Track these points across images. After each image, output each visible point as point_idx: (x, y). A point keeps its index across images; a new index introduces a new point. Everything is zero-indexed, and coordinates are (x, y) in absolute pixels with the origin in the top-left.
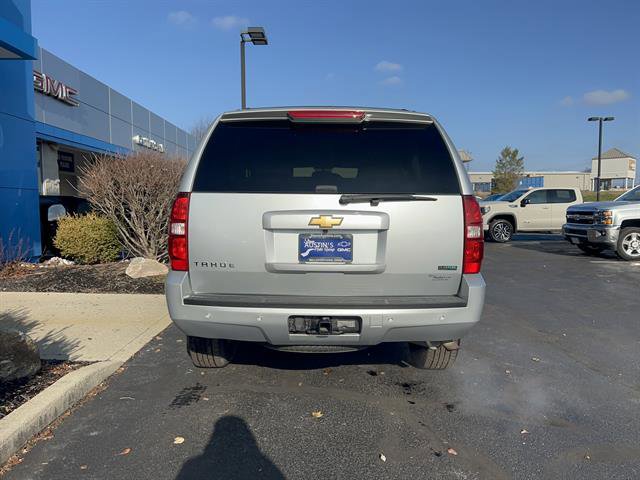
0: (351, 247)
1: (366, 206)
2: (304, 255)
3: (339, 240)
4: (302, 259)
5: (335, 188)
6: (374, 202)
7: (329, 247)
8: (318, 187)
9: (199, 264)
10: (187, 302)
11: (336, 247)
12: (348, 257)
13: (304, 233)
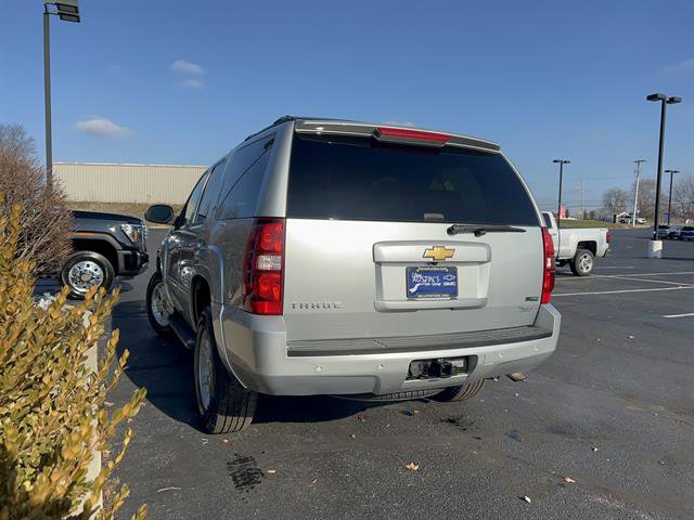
0: (456, 280)
1: (470, 237)
2: (413, 290)
3: (445, 273)
4: (411, 296)
5: (441, 216)
6: (477, 233)
7: (435, 280)
8: (426, 216)
9: (297, 307)
10: (291, 353)
11: (442, 281)
12: (453, 292)
13: (413, 265)
